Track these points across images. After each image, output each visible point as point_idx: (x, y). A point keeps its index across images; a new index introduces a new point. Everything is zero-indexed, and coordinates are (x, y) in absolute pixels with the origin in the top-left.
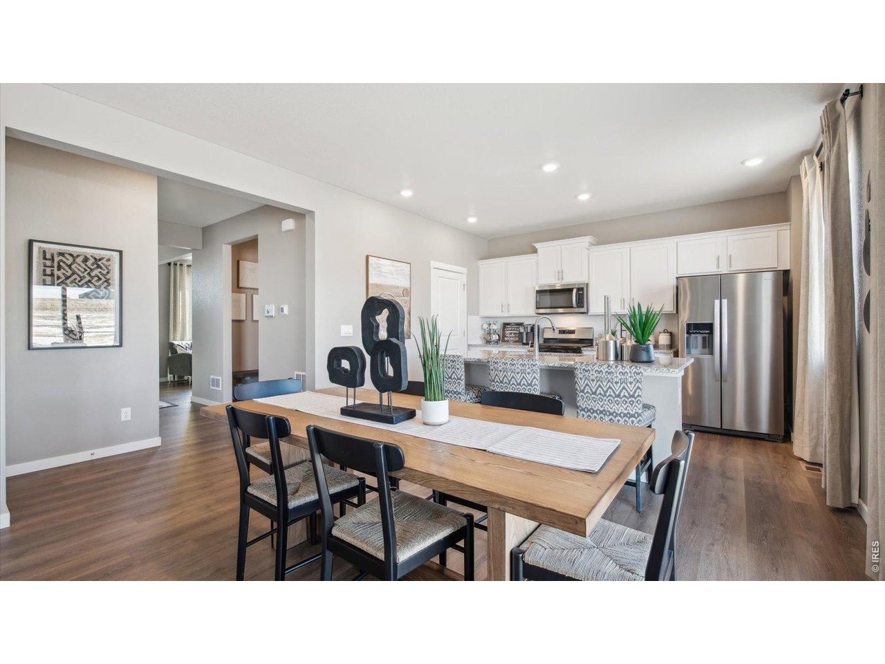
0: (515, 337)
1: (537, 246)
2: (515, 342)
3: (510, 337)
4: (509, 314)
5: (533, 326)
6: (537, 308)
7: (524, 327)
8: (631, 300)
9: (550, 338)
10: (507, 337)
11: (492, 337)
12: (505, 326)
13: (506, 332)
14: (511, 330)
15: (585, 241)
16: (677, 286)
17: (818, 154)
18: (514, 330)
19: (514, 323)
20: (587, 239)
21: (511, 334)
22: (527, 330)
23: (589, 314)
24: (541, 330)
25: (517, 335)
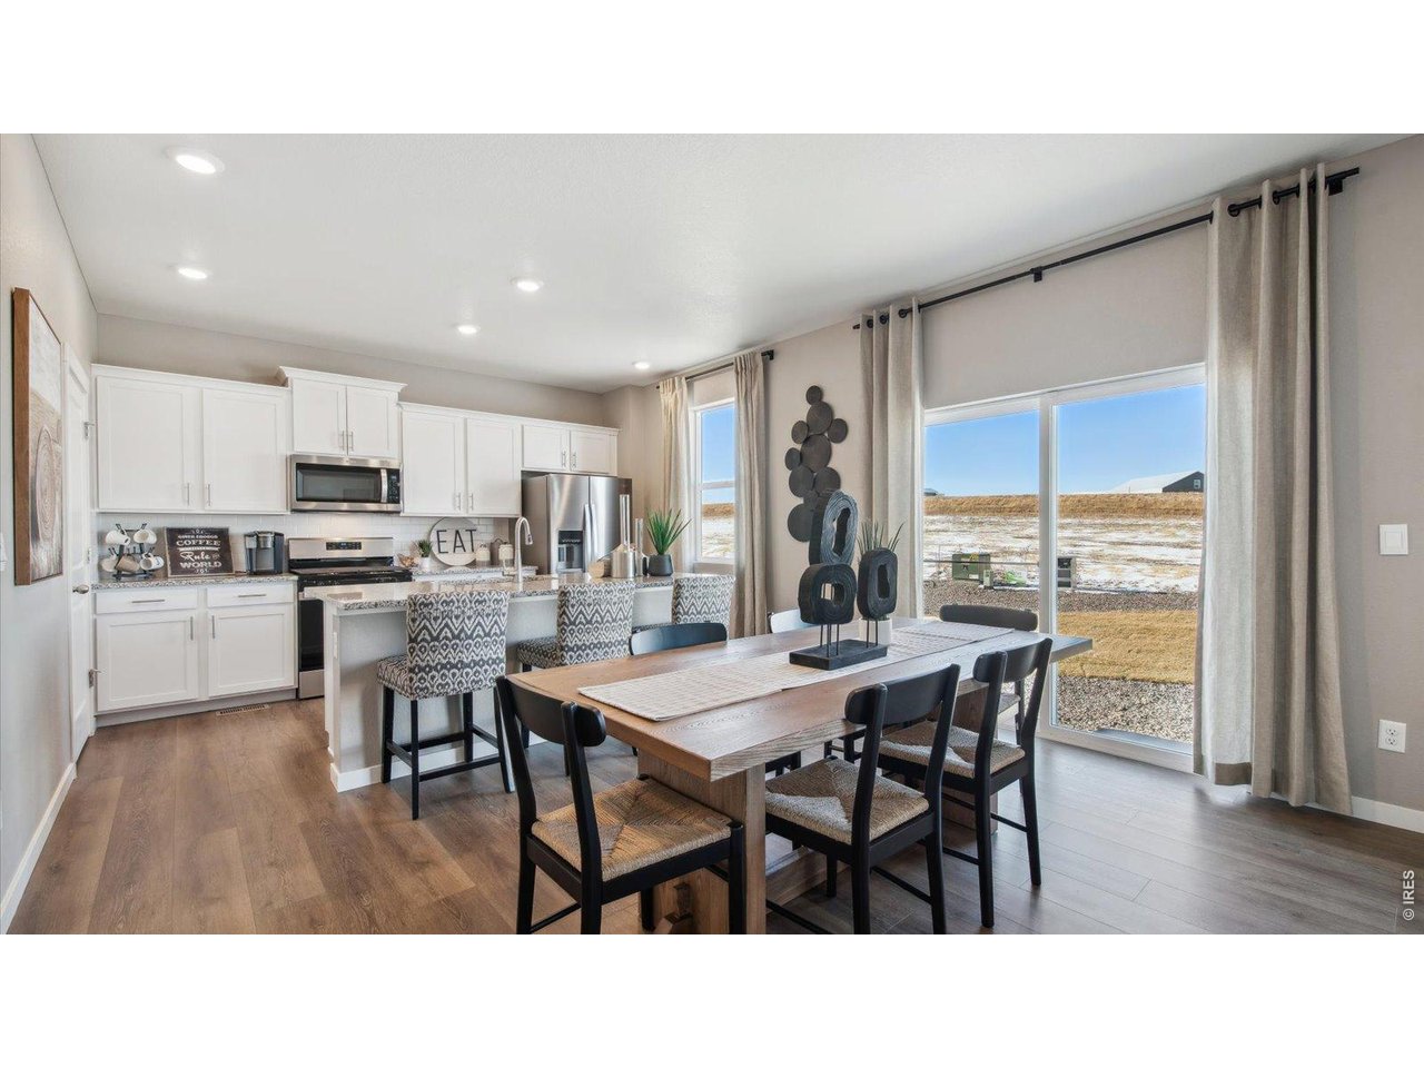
0: (212, 561)
1: (289, 372)
2: (214, 571)
3: (197, 560)
4: (208, 509)
5: (276, 534)
6: (298, 500)
7: (258, 537)
8: (469, 497)
9: (303, 560)
10: (188, 561)
11: (148, 563)
12: (174, 535)
13: (181, 549)
14: (197, 545)
15: (392, 389)
16: (522, 481)
17: (691, 379)
18: (204, 545)
19: (201, 530)
20: (397, 387)
21: (197, 553)
22: (265, 542)
23: (402, 514)
24: (285, 544)
25: (216, 556)
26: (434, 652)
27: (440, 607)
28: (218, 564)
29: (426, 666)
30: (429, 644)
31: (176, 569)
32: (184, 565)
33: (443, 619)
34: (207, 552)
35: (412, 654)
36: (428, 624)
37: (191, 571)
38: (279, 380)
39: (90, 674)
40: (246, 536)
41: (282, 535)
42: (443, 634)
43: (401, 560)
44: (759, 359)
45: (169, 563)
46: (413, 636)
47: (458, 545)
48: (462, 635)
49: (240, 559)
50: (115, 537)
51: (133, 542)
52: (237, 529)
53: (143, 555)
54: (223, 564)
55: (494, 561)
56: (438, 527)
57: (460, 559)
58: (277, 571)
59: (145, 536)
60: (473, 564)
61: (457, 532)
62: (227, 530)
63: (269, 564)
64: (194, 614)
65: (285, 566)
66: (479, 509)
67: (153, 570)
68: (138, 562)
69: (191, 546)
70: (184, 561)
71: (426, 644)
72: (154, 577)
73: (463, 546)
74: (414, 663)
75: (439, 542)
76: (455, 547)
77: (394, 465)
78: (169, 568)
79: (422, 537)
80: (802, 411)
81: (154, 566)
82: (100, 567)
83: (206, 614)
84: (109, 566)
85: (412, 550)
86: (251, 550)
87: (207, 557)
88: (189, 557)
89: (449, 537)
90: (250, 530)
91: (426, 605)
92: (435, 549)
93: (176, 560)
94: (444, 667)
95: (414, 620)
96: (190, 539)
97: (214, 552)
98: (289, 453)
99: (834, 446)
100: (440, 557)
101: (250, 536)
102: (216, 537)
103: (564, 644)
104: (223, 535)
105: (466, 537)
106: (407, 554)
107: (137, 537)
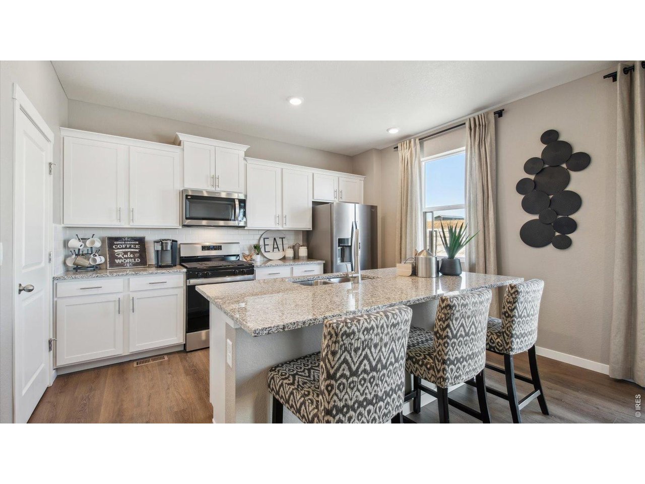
0: (134, 258)
3: (126, 258)
4: (132, 225)
5: (173, 241)
6: (187, 218)
7: (162, 243)
8: (284, 217)
9: (188, 257)
10: (120, 258)
11: (95, 260)
12: (112, 242)
13: (116, 251)
14: (126, 248)
15: (241, 149)
16: (313, 208)
17: (422, 140)
18: (130, 248)
19: (128, 238)
20: (245, 148)
21: (126, 253)
22: (166, 246)
23: (246, 228)
24: (178, 247)
25: (137, 255)
26: (352, 389)
27: (362, 336)
28: (138, 260)
29: (344, 407)
30: (347, 379)
31: (113, 264)
32: (117, 261)
33: (363, 350)
34: (131, 253)
35: (329, 392)
36: (348, 358)
37: (122, 265)
38: (176, 142)
39: (50, 342)
40: (155, 242)
41: (176, 241)
42: (362, 367)
43: (244, 256)
44: (492, 117)
45: (108, 260)
46: (332, 372)
47: (276, 247)
48: (379, 366)
49: (152, 258)
50: (75, 243)
51: (85, 246)
52: (150, 238)
53: (92, 255)
54: (142, 261)
55: (296, 257)
56: (264, 236)
57: (277, 255)
58: (173, 265)
59: (93, 242)
60: (284, 259)
61: (275, 239)
62: (144, 238)
63: (168, 259)
64: (121, 296)
65: (178, 260)
66: (289, 226)
67: (99, 265)
68: (89, 260)
69: (122, 248)
70: (117, 258)
71: (344, 381)
72: (100, 269)
73: (278, 248)
74: (332, 403)
75: (265, 245)
76: (274, 248)
77: (242, 197)
78: (108, 263)
79: (255, 242)
80: (537, 150)
81: (98, 262)
82: (65, 263)
83: (129, 296)
84: (70, 263)
85: (250, 250)
86: (158, 251)
87: (132, 256)
88: (121, 255)
89: (270, 242)
90: (157, 238)
91: (348, 335)
92: (263, 250)
93: (113, 257)
94: (360, 404)
95: (334, 353)
96: (121, 244)
97: (136, 252)
98: (181, 189)
99: (573, 174)
100: (266, 254)
101: (157, 242)
102: (137, 243)
103: (446, 358)
104: (141, 241)
105: (279, 242)
106: (247, 253)
107: (88, 243)
